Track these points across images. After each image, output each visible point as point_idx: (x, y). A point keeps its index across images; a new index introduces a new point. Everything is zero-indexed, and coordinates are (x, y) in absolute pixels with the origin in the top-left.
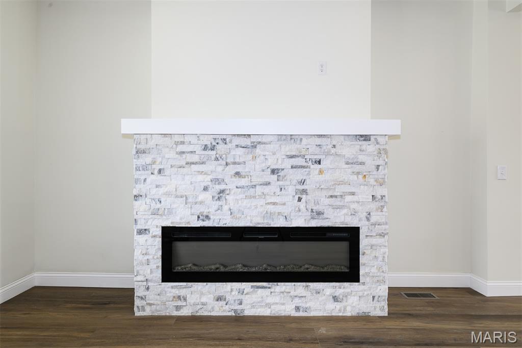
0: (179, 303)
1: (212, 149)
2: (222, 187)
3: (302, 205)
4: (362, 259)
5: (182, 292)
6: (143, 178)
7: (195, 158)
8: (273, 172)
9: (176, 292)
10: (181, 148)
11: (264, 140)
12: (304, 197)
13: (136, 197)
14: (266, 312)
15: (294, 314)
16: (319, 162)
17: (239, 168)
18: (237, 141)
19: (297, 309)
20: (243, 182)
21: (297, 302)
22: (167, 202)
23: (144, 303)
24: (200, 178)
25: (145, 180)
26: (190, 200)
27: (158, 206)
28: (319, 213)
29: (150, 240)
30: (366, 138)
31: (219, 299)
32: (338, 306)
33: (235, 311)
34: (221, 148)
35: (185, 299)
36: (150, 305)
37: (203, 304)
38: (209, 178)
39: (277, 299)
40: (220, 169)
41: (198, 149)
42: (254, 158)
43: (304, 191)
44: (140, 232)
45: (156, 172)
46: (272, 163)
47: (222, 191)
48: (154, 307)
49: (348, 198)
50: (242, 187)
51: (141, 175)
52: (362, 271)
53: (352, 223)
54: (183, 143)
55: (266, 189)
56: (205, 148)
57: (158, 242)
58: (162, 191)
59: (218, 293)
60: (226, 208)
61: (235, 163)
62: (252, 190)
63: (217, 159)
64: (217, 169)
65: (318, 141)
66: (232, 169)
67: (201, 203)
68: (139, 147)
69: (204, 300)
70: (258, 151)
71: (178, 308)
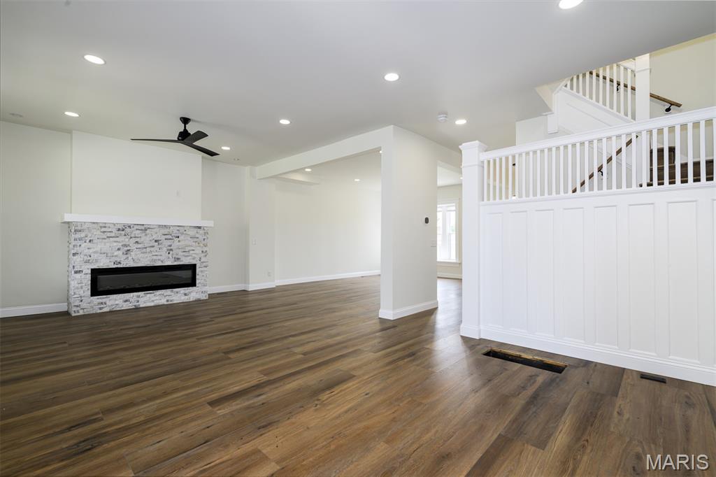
0: (102, 306)
1: (123, 230)
2: (128, 248)
3: (170, 255)
4: (197, 277)
5: (104, 301)
6: (78, 244)
7: (113, 235)
8: (156, 241)
9: (101, 301)
10: (103, 229)
11: (151, 227)
12: (171, 252)
13: (74, 254)
14: (152, 304)
15: (166, 303)
16: (178, 237)
17: (137, 240)
18: (136, 227)
19: (167, 301)
20: (140, 246)
21: (168, 298)
22: (94, 256)
23: (79, 308)
24: (115, 244)
25: (80, 245)
26: (109, 255)
27: (89, 258)
28: (178, 259)
29: (83, 276)
30: (200, 228)
31: (126, 301)
32: (186, 297)
33: (135, 306)
34: (128, 230)
35: (105, 303)
36: (83, 309)
37: (117, 305)
38: (120, 244)
39: (157, 298)
40: (127, 240)
41: (114, 230)
42: (146, 235)
43: (171, 250)
44: (76, 272)
45: (88, 241)
46: (155, 237)
47: (129, 250)
48: (85, 310)
49: (191, 252)
50: (139, 248)
51: (78, 243)
52: (197, 282)
53: (193, 262)
54: (105, 227)
55: (152, 249)
56: (119, 230)
57: (89, 277)
58: (91, 251)
59: (125, 299)
60: (130, 258)
61: (135, 237)
62: (145, 250)
63: (125, 235)
64: (126, 240)
65: (178, 228)
66: (134, 240)
67: (116, 256)
68: (76, 228)
69: (117, 302)
70: (148, 231)
71: (100, 309)
